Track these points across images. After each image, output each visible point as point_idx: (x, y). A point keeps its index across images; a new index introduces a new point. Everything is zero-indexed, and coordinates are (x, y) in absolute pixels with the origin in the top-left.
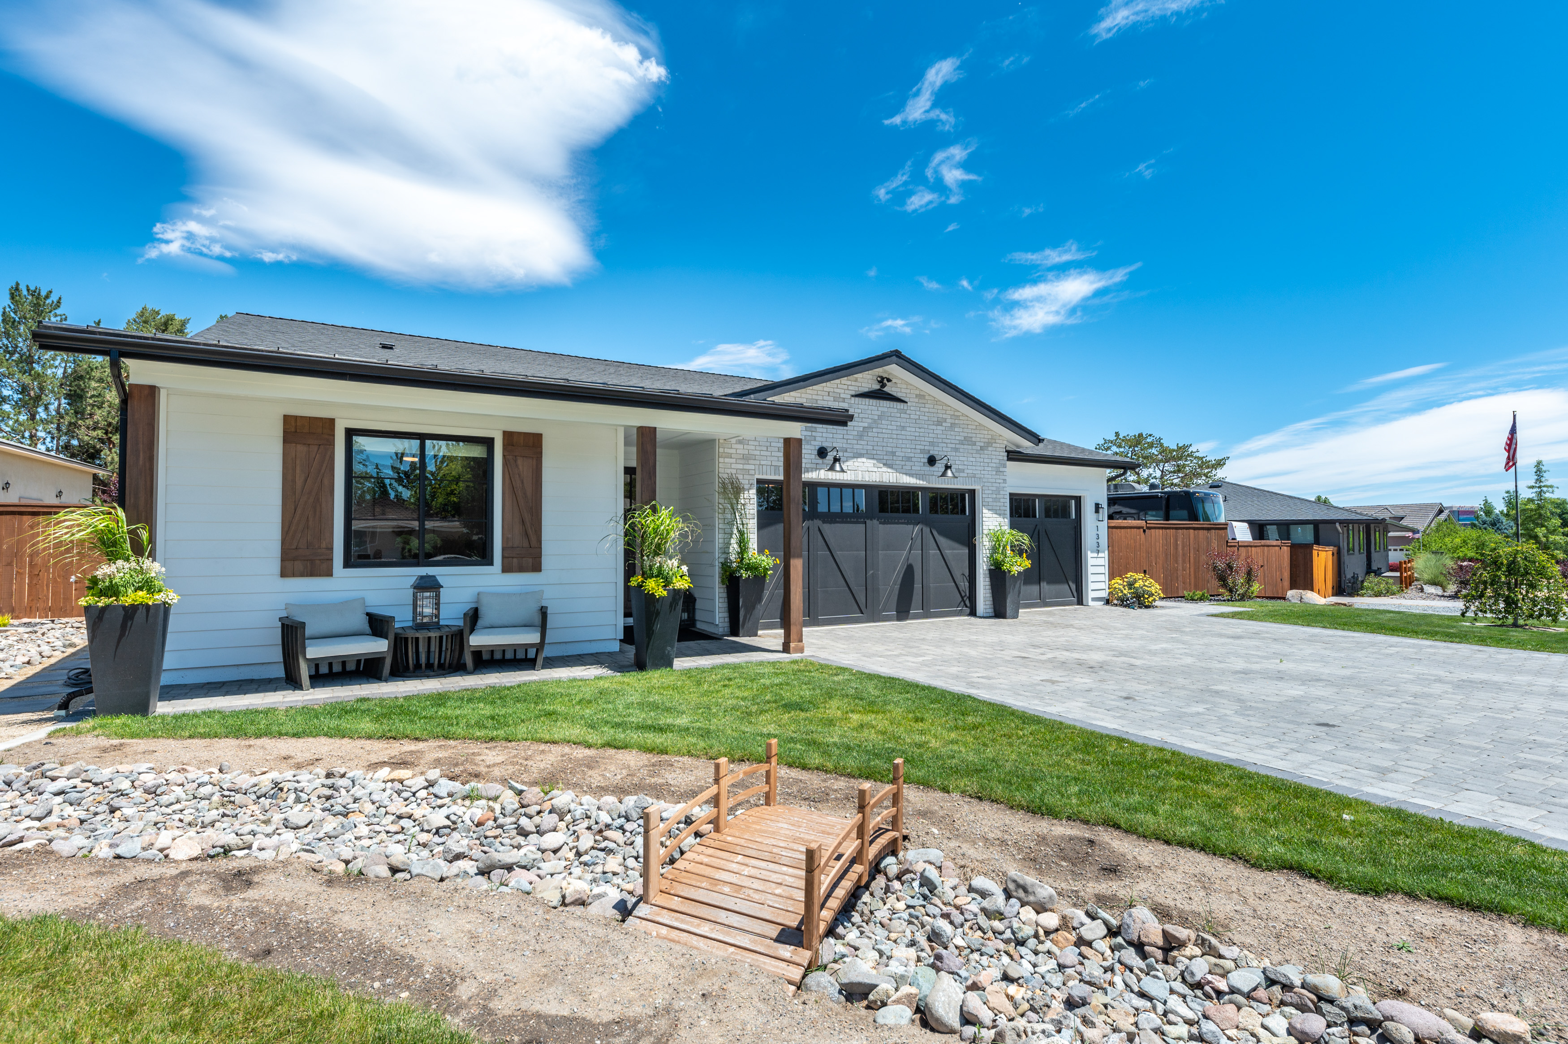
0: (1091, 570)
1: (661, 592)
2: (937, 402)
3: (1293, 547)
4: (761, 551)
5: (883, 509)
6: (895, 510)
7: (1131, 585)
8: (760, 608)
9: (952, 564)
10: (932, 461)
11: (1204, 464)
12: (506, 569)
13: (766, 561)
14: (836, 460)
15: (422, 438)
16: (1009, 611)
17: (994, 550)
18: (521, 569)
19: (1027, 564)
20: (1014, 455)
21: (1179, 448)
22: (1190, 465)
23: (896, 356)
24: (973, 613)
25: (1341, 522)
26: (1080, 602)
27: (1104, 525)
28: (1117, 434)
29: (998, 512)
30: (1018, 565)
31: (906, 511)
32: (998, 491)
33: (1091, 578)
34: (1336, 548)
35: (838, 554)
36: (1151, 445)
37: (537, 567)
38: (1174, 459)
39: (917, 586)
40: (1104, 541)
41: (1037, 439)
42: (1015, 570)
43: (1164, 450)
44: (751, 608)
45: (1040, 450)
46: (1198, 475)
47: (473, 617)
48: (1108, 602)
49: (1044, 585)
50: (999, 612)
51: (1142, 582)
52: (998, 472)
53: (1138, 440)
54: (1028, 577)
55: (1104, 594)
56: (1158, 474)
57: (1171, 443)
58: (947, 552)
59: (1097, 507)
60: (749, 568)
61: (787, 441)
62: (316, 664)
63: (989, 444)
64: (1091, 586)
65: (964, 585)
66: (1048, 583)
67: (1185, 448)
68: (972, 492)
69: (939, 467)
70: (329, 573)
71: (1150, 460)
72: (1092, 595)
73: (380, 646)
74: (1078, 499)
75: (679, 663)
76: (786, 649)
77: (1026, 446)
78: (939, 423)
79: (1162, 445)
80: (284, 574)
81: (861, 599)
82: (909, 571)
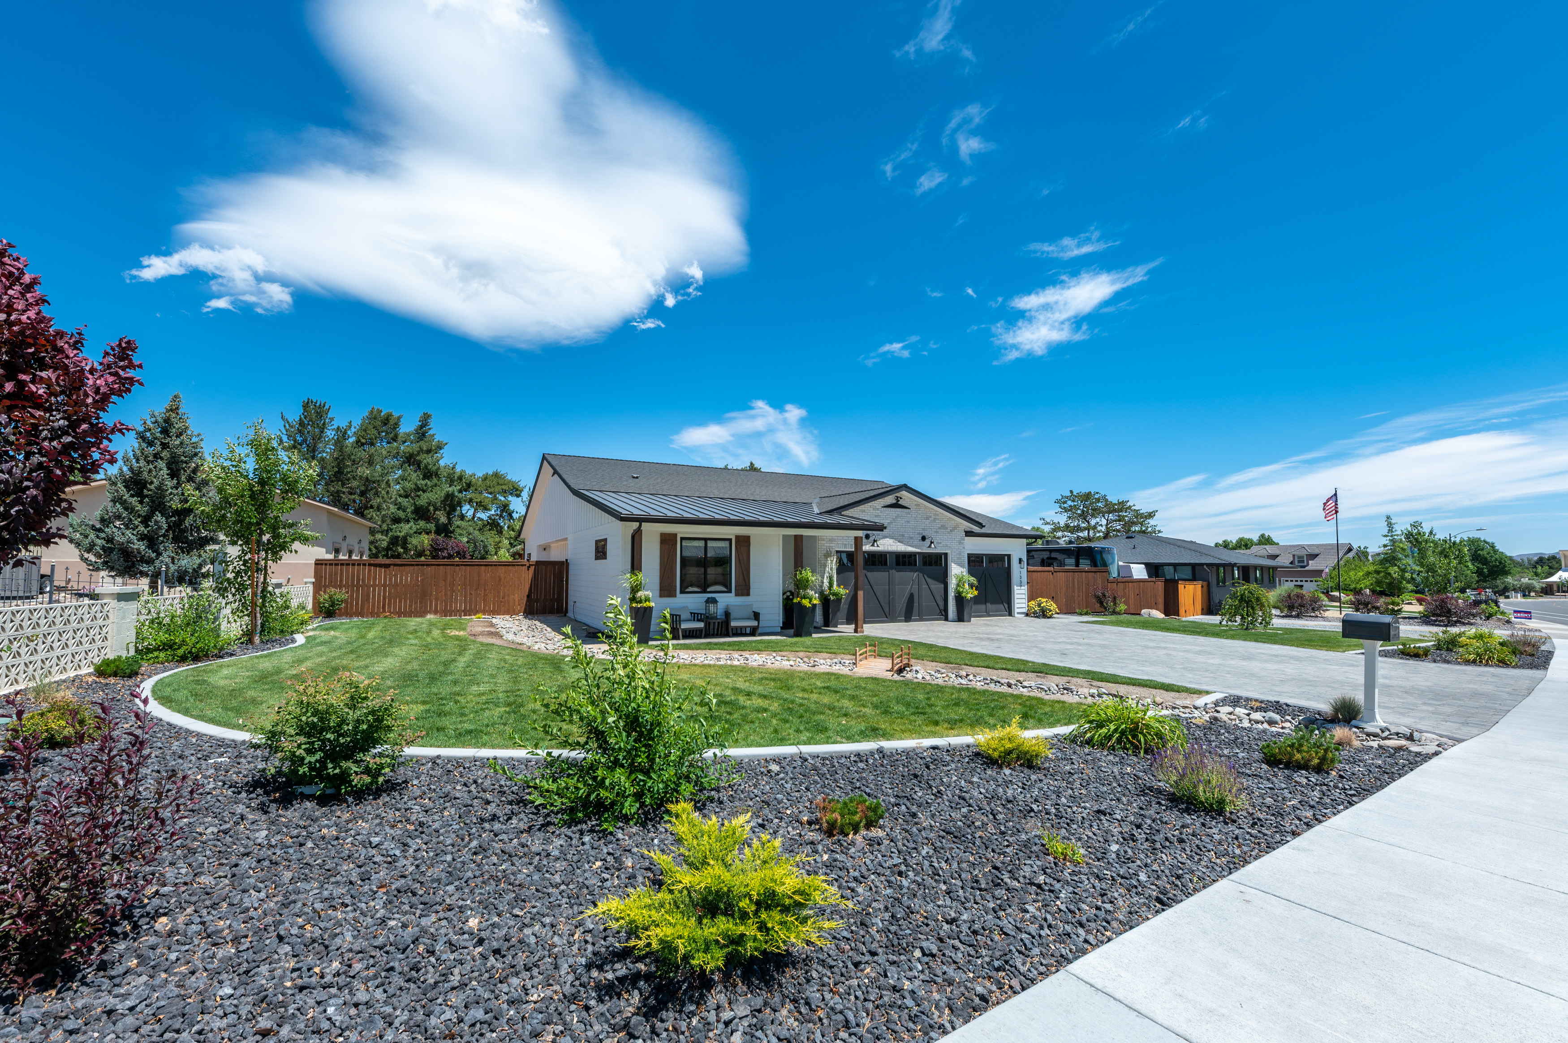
0: (1016, 596)
1: (808, 605)
2: (926, 507)
3: (1167, 582)
4: (839, 585)
5: (898, 564)
6: (904, 564)
7: (1039, 605)
8: (839, 615)
9: (935, 593)
10: (924, 538)
11: (1137, 514)
12: (736, 595)
13: (842, 591)
14: (875, 541)
15: (706, 540)
16: (966, 618)
17: (958, 585)
18: (742, 595)
19: (976, 593)
20: (969, 534)
21: (1119, 503)
22: (1128, 516)
23: (905, 487)
24: (946, 619)
25: (1208, 565)
26: (1010, 614)
27: (1024, 571)
28: (1071, 492)
29: (961, 566)
30: (971, 593)
31: (910, 564)
32: (960, 553)
33: (1016, 601)
34: (1205, 584)
35: (875, 587)
36: (1098, 500)
37: (748, 594)
38: (1115, 511)
39: (916, 604)
40: (1025, 579)
41: (981, 525)
42: (969, 596)
43: (1108, 504)
44: (835, 614)
45: (983, 531)
46: (1134, 523)
47: (727, 614)
48: (1027, 615)
49: (988, 605)
50: (960, 618)
51: (1045, 602)
52: (960, 543)
53: (1087, 496)
54: (976, 600)
55: (1025, 610)
56: (1104, 522)
57: (1113, 499)
58: (932, 586)
59: (1020, 560)
60: (835, 594)
61: (856, 538)
62: (684, 631)
63: (955, 528)
64: (1017, 606)
65: (941, 604)
66: (993, 603)
67: (1122, 503)
68: (946, 554)
69: (928, 542)
70: (675, 596)
71: (1096, 512)
72: (1017, 610)
73: (701, 625)
74: (1009, 556)
75: (814, 635)
76: (856, 631)
77: (976, 529)
78: (927, 518)
79: (1106, 500)
80: (661, 596)
81: (887, 611)
82: (911, 596)
